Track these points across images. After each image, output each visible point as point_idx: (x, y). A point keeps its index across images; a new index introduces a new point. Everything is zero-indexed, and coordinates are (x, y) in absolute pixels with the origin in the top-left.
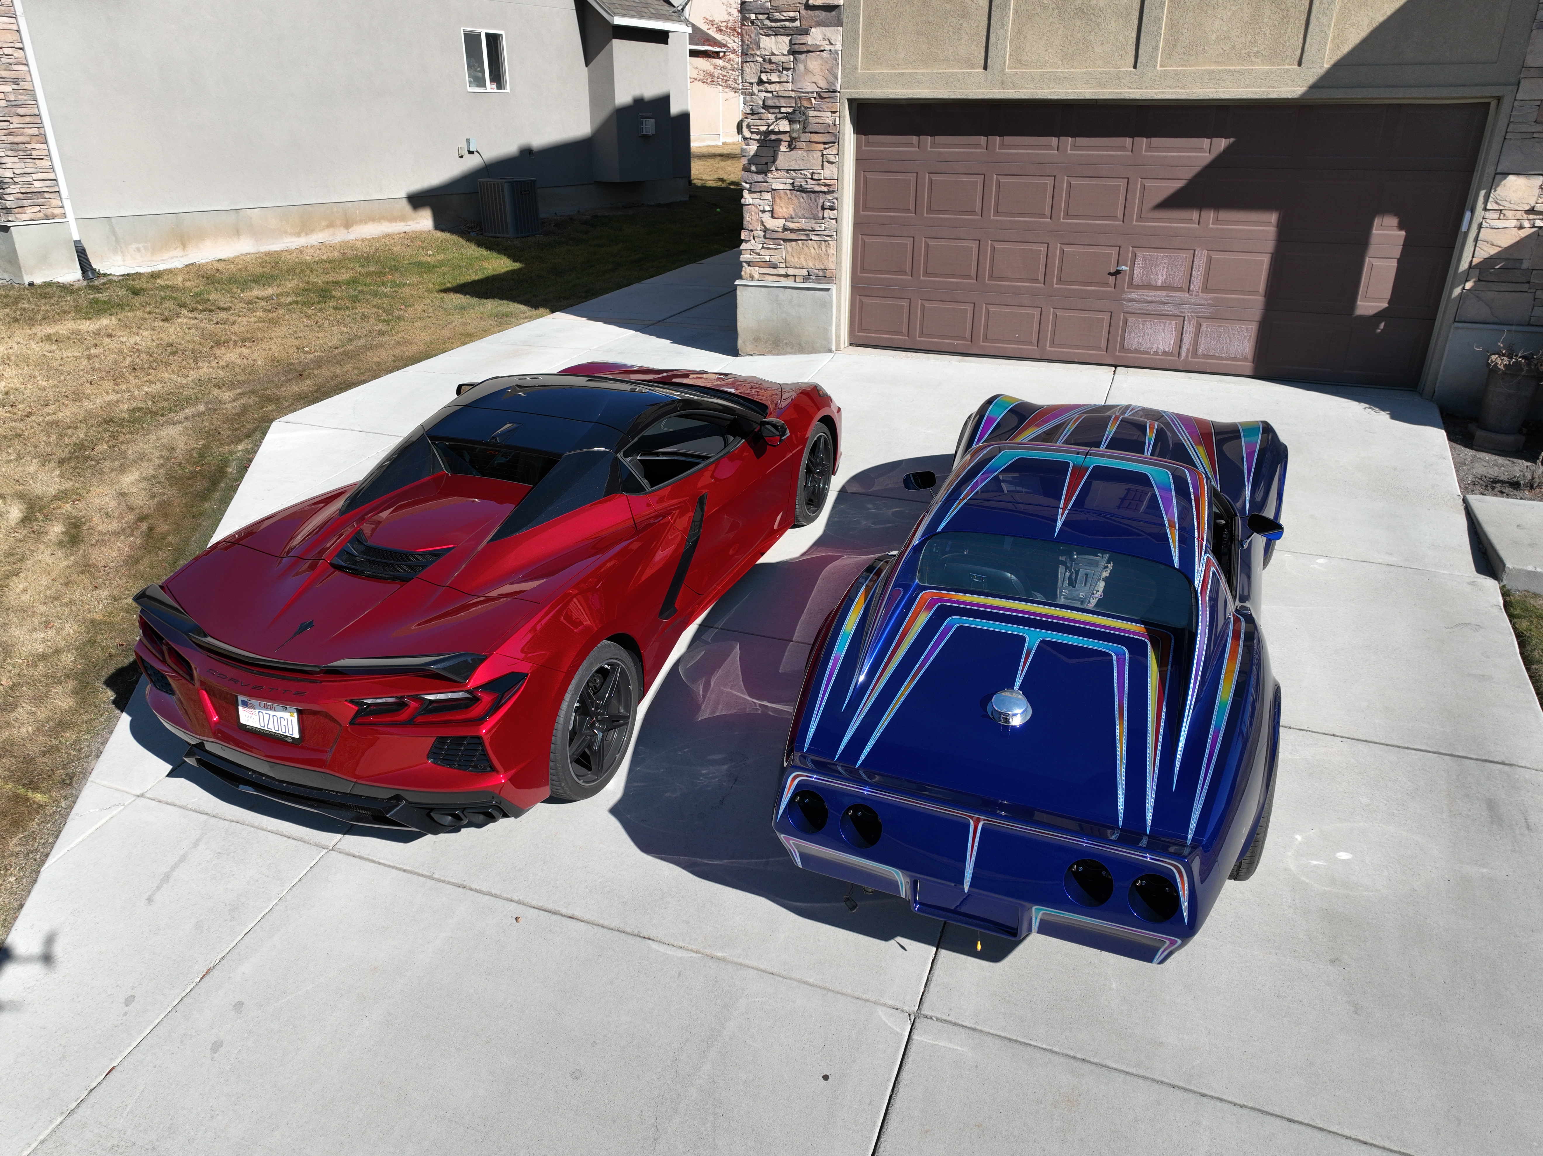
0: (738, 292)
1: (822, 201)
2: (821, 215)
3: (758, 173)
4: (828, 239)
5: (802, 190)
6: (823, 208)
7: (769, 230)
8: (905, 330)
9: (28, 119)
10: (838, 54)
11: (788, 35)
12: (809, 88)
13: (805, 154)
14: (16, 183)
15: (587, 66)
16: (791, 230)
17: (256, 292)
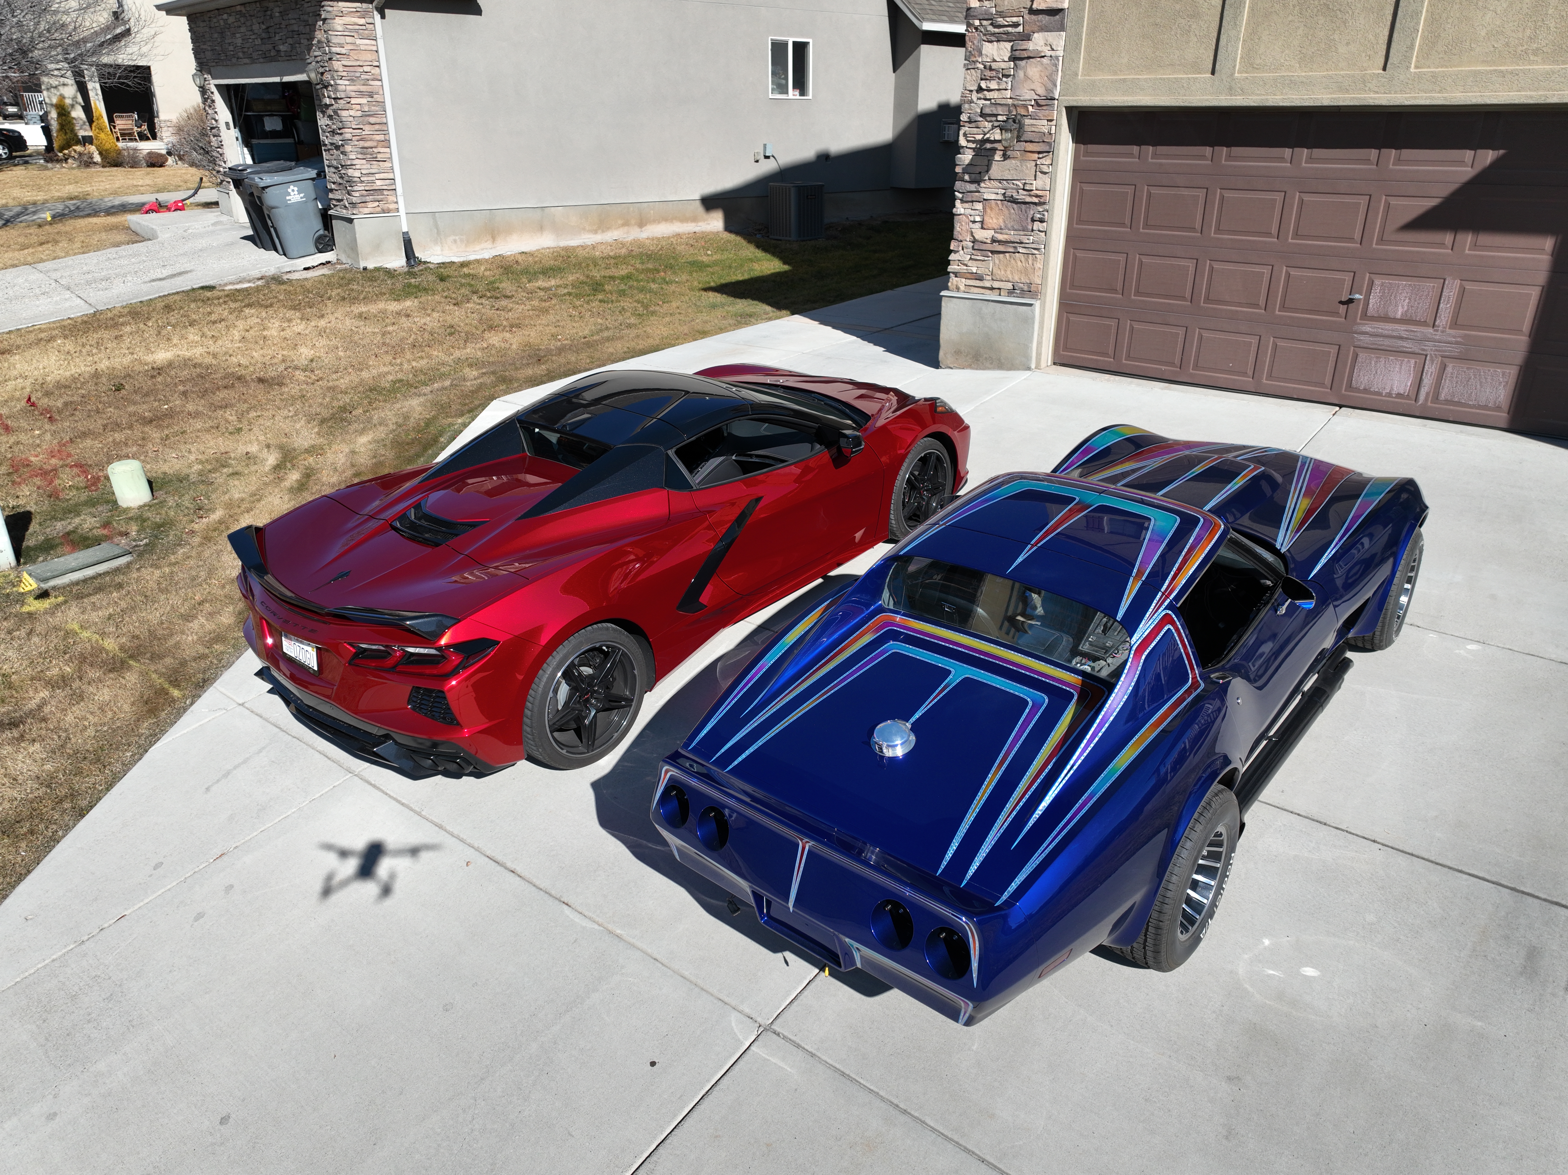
0: (943, 304)
1: (1032, 212)
2: (1030, 228)
3: (971, 182)
4: (1036, 252)
5: (1014, 201)
6: (1033, 220)
7: (978, 241)
8: (1111, 352)
9: (377, 127)
10: (1058, 60)
11: (1010, 41)
12: (1028, 95)
13: (1019, 164)
14: (362, 182)
15: (894, 72)
16: (1000, 242)
17: (540, 283)
